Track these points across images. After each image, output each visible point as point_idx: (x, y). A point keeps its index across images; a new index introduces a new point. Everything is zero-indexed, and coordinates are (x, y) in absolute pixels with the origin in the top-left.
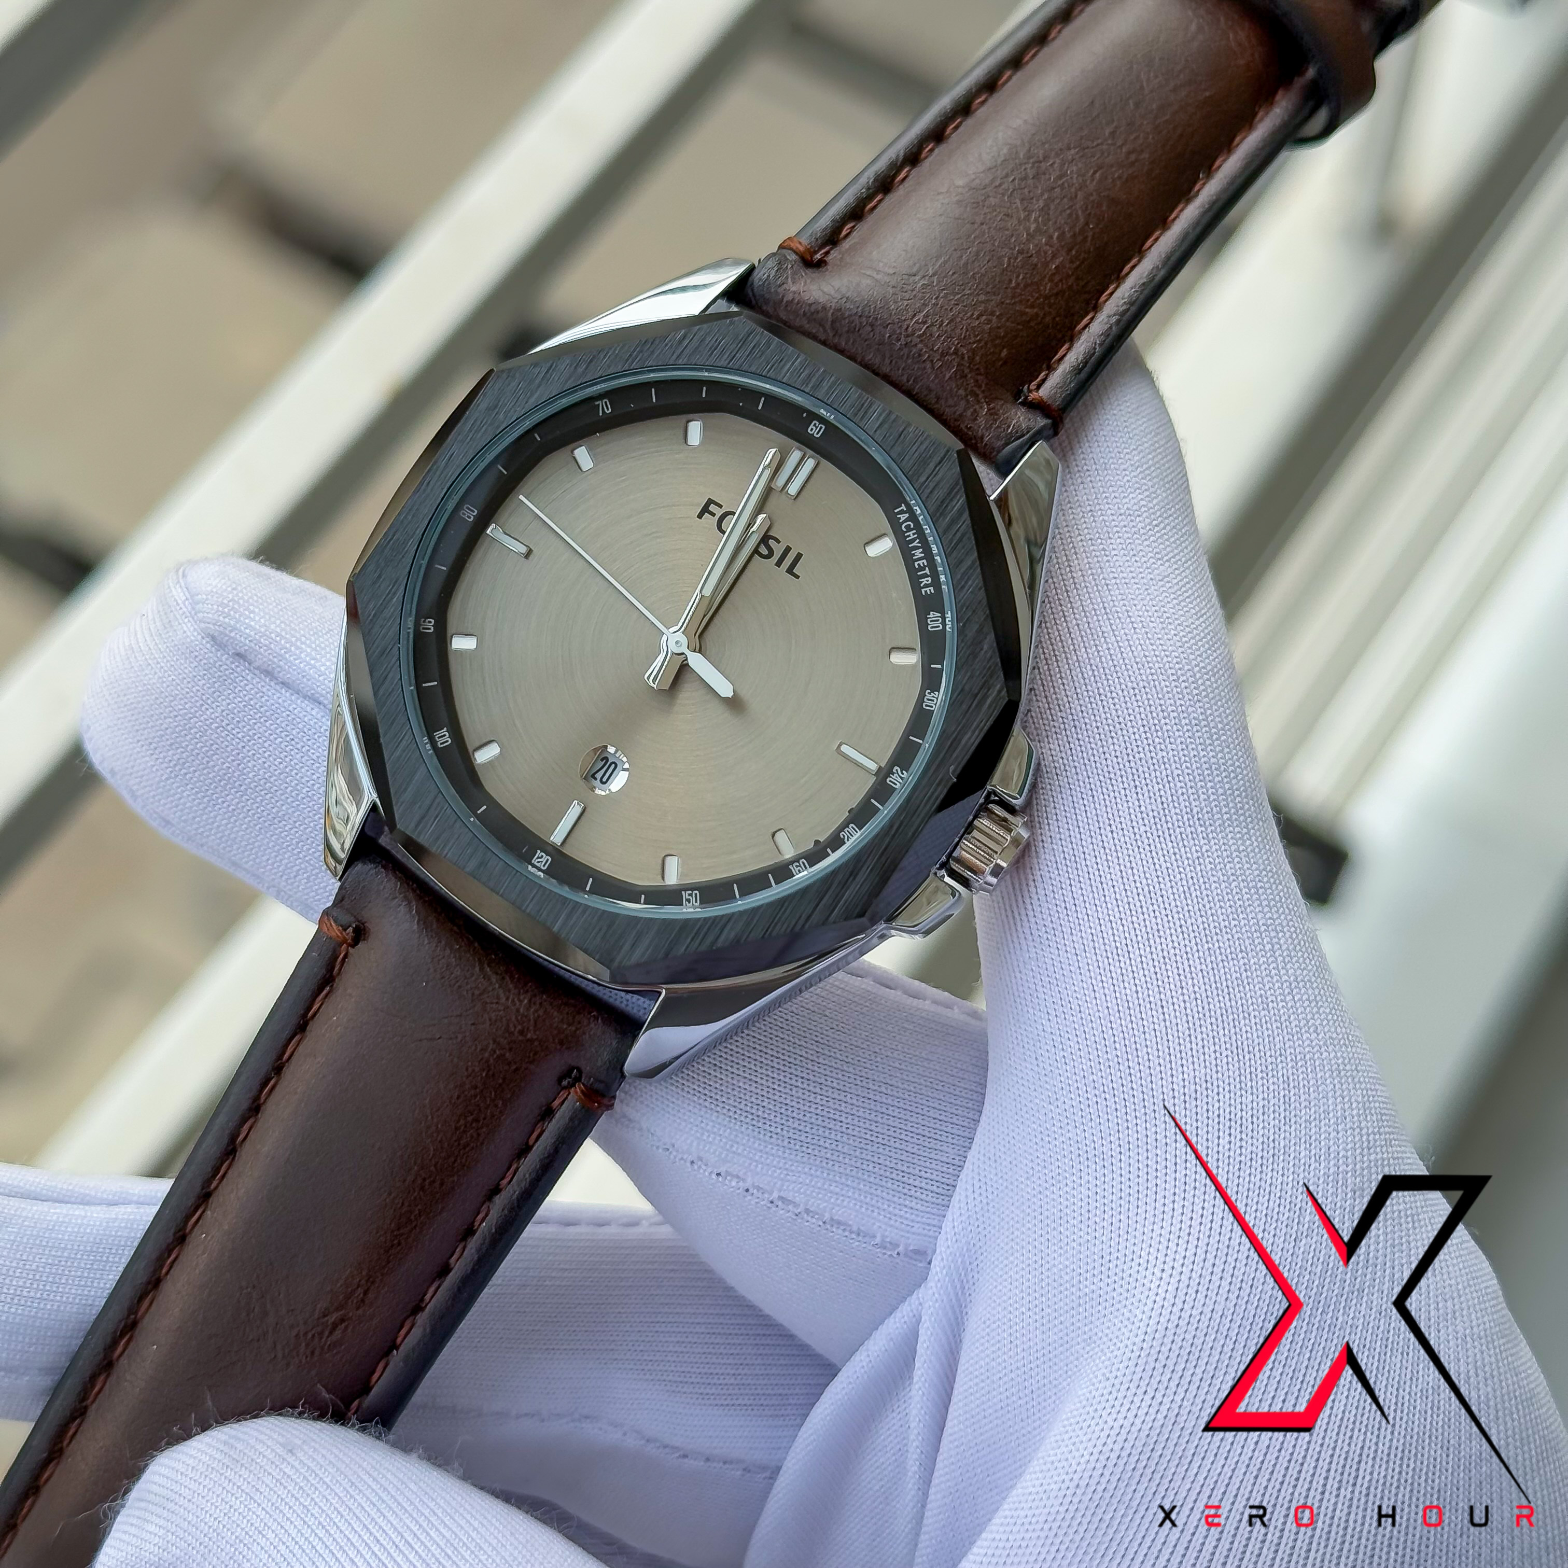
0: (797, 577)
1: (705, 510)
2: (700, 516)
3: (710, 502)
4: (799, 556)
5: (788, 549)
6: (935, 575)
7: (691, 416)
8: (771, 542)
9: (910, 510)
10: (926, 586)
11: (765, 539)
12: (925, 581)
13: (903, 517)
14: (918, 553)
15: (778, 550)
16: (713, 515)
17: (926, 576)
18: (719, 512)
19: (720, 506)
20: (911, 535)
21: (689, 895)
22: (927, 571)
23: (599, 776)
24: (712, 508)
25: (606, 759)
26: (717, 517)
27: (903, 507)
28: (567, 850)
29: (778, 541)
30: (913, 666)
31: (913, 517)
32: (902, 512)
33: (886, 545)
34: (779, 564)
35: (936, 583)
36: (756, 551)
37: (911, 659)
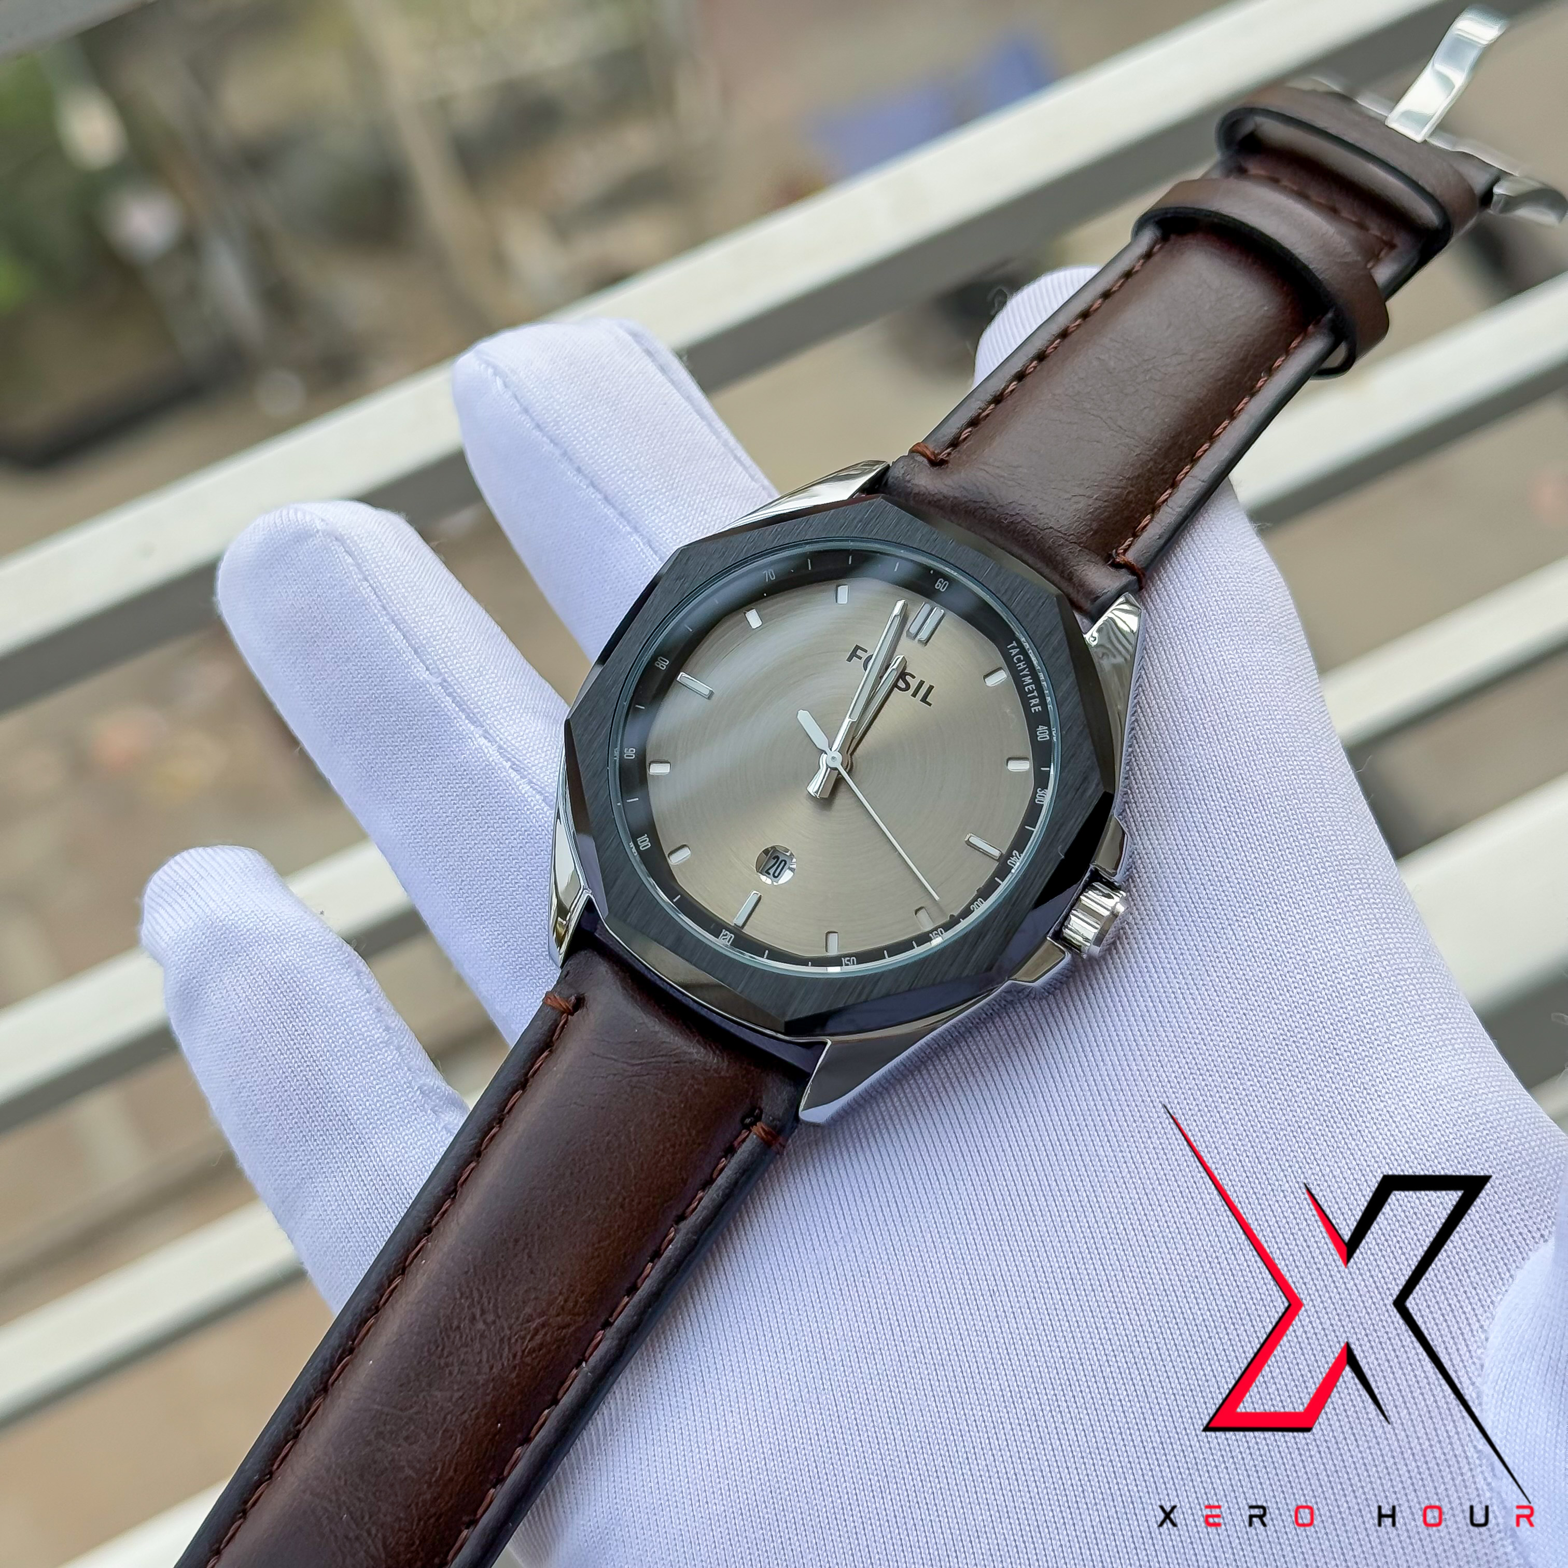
0: (930, 704)
1: (854, 654)
2: (850, 659)
3: (857, 648)
4: (931, 688)
5: (921, 683)
6: (1042, 696)
7: (841, 581)
8: (908, 678)
9: (1020, 645)
10: (1035, 705)
11: (903, 675)
12: (1033, 702)
13: (1014, 652)
14: (1028, 680)
15: (914, 684)
16: (860, 658)
17: (1034, 697)
18: (865, 656)
19: (866, 651)
20: (1022, 665)
21: (849, 961)
22: (1035, 693)
23: (772, 871)
24: (859, 652)
25: (778, 858)
26: (863, 660)
27: (1014, 644)
28: (746, 930)
29: (913, 677)
30: (1027, 772)
31: (1023, 651)
32: (1013, 648)
33: (1002, 676)
34: (914, 695)
35: (1043, 703)
36: (895, 685)
37: (1025, 766)
